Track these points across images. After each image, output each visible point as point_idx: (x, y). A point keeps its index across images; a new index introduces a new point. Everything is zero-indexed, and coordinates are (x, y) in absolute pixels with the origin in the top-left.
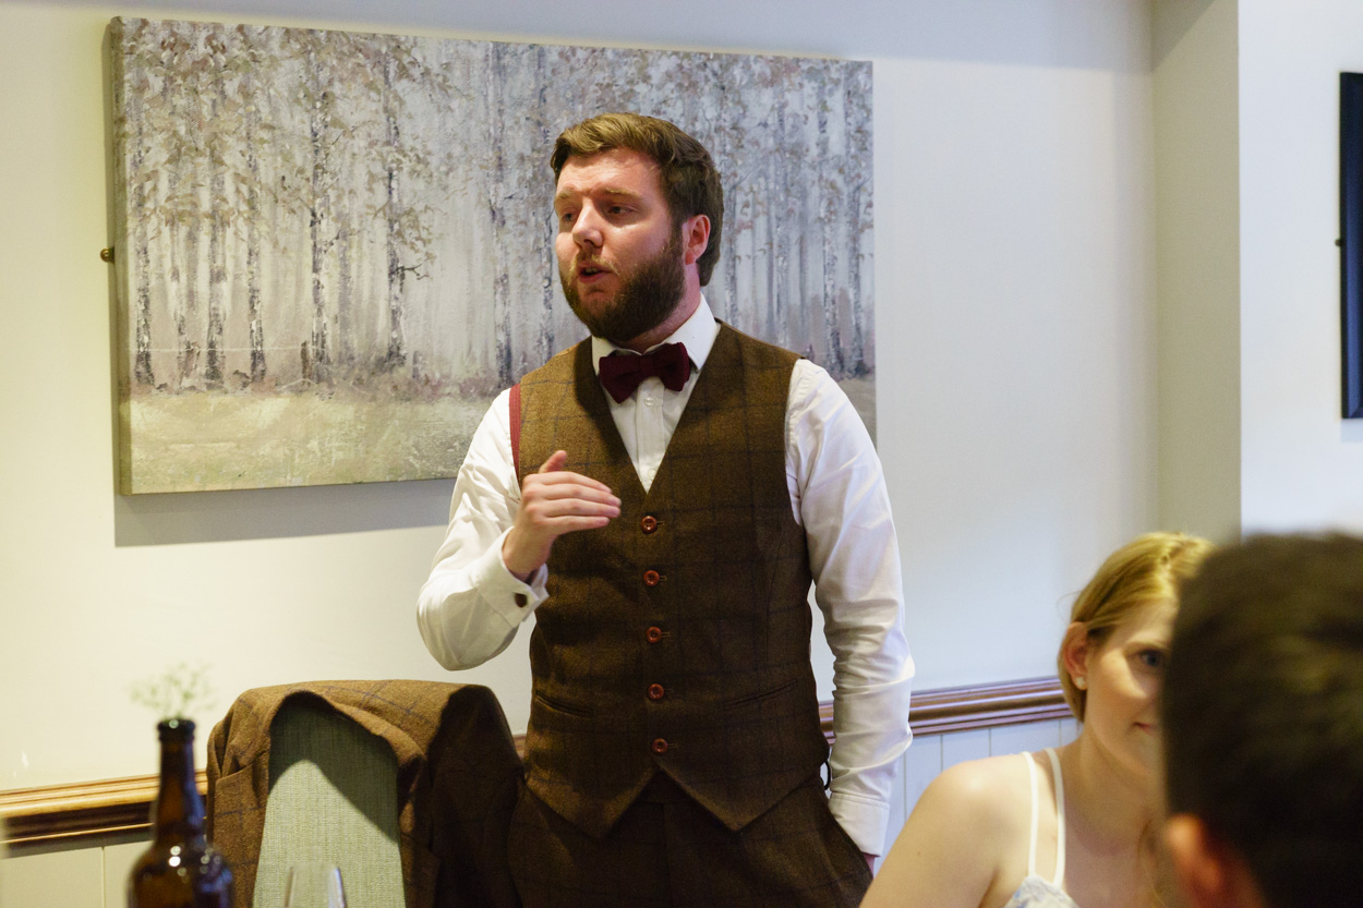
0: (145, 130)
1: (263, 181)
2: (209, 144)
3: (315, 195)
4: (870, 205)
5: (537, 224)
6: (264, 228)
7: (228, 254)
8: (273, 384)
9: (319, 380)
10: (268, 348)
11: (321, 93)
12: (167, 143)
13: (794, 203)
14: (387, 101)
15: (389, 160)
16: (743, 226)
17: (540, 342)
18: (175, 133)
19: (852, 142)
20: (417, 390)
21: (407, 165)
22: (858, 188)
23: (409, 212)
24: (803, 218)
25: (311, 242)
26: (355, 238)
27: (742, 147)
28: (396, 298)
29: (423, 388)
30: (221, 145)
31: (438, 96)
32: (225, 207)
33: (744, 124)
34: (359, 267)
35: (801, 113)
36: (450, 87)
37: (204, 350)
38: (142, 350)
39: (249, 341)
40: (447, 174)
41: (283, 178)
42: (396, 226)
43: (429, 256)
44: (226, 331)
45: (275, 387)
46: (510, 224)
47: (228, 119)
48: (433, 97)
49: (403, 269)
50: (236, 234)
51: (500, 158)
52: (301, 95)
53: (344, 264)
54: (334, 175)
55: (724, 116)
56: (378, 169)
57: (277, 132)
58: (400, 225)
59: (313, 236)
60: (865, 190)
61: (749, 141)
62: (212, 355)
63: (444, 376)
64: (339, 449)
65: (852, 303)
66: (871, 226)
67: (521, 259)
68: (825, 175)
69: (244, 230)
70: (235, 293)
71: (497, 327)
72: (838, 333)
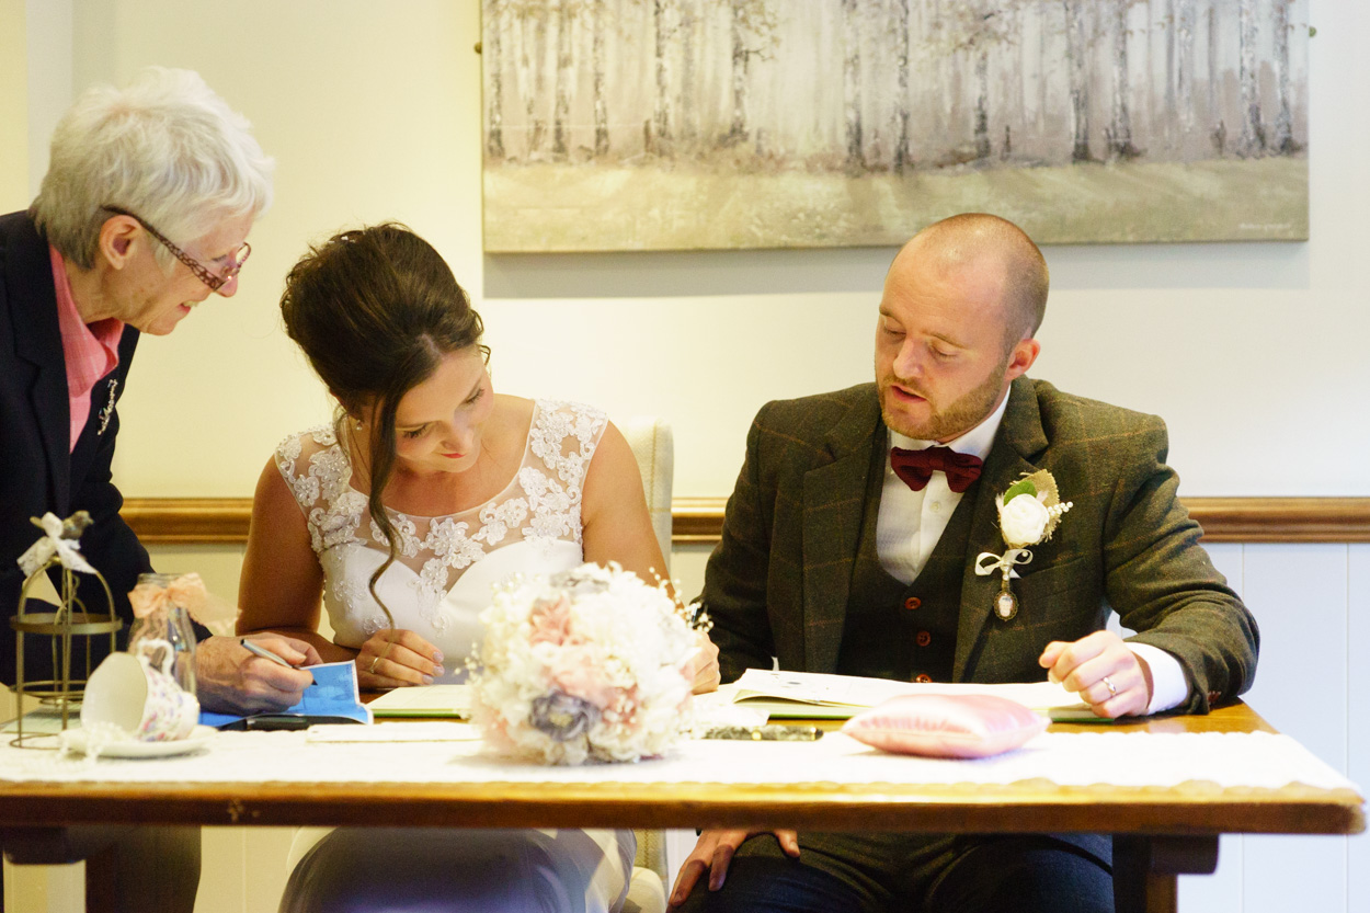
5: (892, 7)
6: (608, 18)
7: (575, 43)
8: (616, 157)
9: (662, 154)
10: (612, 125)
17: (894, 119)
20: (760, 165)
25: (653, 30)
26: (699, 26)
28: (740, 79)
29: (766, 162)
34: (703, 51)
37: (551, 127)
38: (494, 127)
39: (593, 118)
42: (741, 13)
43: (775, 40)
44: (573, 110)
45: (618, 161)
46: (862, 7)
49: (747, 52)
50: (583, 25)
53: (688, 49)
58: (745, 12)
59: (657, 24)
62: (559, 133)
63: (788, 152)
64: (681, 217)
65: (1278, 76)
67: (874, 40)
69: (590, 20)
70: (581, 77)
71: (846, 105)
72: (1258, 109)
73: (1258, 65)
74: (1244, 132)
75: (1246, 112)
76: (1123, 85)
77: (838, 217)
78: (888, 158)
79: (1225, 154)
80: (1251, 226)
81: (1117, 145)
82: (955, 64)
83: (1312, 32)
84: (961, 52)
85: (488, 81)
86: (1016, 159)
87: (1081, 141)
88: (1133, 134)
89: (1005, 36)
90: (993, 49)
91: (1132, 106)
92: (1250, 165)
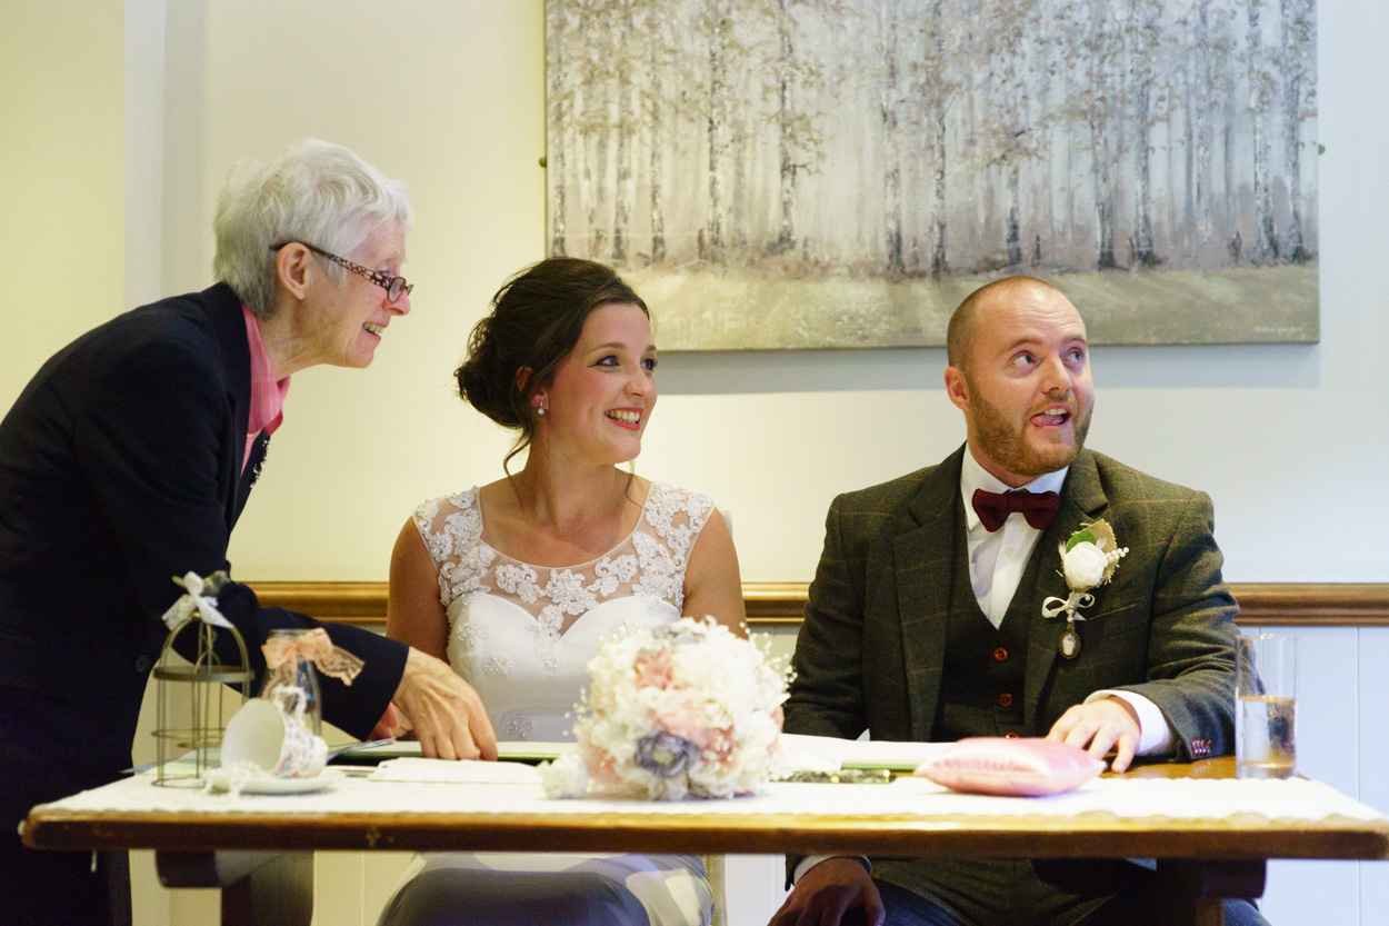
0: (564, 59)
1: (666, 96)
2: (618, 67)
3: (713, 106)
4: (1313, 94)
5: (930, 125)
6: (664, 134)
7: (634, 157)
8: (672, 264)
9: (714, 260)
10: (668, 234)
11: (720, 21)
12: (582, 69)
13: (1218, 96)
14: (782, 23)
15: (783, 73)
16: (1157, 119)
17: (932, 229)
18: (589, 61)
19: (1290, 33)
20: (806, 272)
21: (800, 77)
22: (1298, 78)
23: (802, 117)
24: (1229, 109)
25: (708, 145)
26: (750, 141)
27: (1157, 44)
28: (788, 192)
29: (813, 269)
30: (628, 68)
31: (831, 16)
32: (631, 119)
33: (1160, 22)
34: (753, 165)
35: (1227, 9)
36: (843, 8)
37: (611, 235)
38: (558, 235)
39: (650, 228)
40: (839, 83)
41: (684, 93)
42: (789, 130)
43: (820, 155)
44: (631, 219)
45: (674, 266)
46: (901, 125)
47: (635, 47)
48: (828, 17)
49: (795, 166)
50: (641, 140)
51: (892, 67)
52: (701, 23)
53: (739, 163)
54: (730, 88)
55: (1136, 16)
56: (772, 82)
57: (679, 55)
58: (793, 129)
59: (711, 140)
60: (1306, 79)
61: (1164, 39)
62: (618, 241)
63: (833, 259)
64: (732, 319)
65: (1290, 190)
66: (1314, 114)
67: (912, 155)
68: (1256, 67)
69: (648, 136)
70: (639, 190)
71: (887, 216)
72: (1271, 220)
73: (1271, 180)
74: (1259, 242)
75: (1260, 224)
76: (1146, 198)
77: (880, 320)
78: (927, 264)
79: (1240, 262)
80: (1266, 329)
81: (1140, 254)
82: (988, 177)
83: (1322, 150)
84: (994, 168)
85: (552, 192)
86: (1045, 266)
87: (1106, 250)
88: (1154, 243)
89: (1035, 152)
90: (1024, 164)
91: (1153, 217)
92: (1265, 272)
